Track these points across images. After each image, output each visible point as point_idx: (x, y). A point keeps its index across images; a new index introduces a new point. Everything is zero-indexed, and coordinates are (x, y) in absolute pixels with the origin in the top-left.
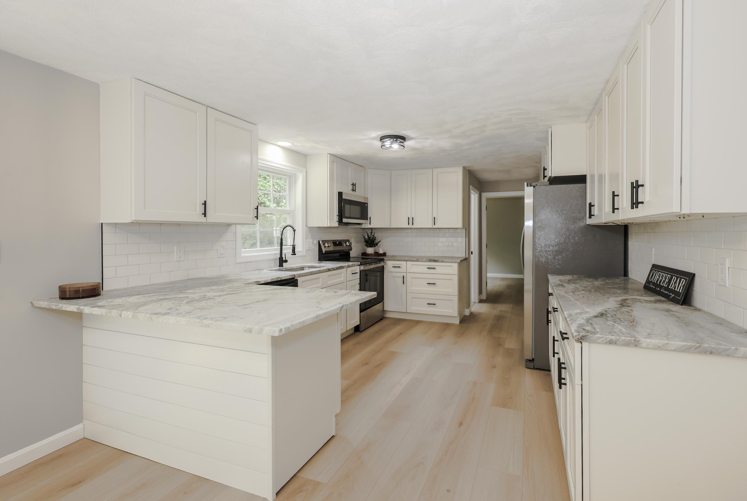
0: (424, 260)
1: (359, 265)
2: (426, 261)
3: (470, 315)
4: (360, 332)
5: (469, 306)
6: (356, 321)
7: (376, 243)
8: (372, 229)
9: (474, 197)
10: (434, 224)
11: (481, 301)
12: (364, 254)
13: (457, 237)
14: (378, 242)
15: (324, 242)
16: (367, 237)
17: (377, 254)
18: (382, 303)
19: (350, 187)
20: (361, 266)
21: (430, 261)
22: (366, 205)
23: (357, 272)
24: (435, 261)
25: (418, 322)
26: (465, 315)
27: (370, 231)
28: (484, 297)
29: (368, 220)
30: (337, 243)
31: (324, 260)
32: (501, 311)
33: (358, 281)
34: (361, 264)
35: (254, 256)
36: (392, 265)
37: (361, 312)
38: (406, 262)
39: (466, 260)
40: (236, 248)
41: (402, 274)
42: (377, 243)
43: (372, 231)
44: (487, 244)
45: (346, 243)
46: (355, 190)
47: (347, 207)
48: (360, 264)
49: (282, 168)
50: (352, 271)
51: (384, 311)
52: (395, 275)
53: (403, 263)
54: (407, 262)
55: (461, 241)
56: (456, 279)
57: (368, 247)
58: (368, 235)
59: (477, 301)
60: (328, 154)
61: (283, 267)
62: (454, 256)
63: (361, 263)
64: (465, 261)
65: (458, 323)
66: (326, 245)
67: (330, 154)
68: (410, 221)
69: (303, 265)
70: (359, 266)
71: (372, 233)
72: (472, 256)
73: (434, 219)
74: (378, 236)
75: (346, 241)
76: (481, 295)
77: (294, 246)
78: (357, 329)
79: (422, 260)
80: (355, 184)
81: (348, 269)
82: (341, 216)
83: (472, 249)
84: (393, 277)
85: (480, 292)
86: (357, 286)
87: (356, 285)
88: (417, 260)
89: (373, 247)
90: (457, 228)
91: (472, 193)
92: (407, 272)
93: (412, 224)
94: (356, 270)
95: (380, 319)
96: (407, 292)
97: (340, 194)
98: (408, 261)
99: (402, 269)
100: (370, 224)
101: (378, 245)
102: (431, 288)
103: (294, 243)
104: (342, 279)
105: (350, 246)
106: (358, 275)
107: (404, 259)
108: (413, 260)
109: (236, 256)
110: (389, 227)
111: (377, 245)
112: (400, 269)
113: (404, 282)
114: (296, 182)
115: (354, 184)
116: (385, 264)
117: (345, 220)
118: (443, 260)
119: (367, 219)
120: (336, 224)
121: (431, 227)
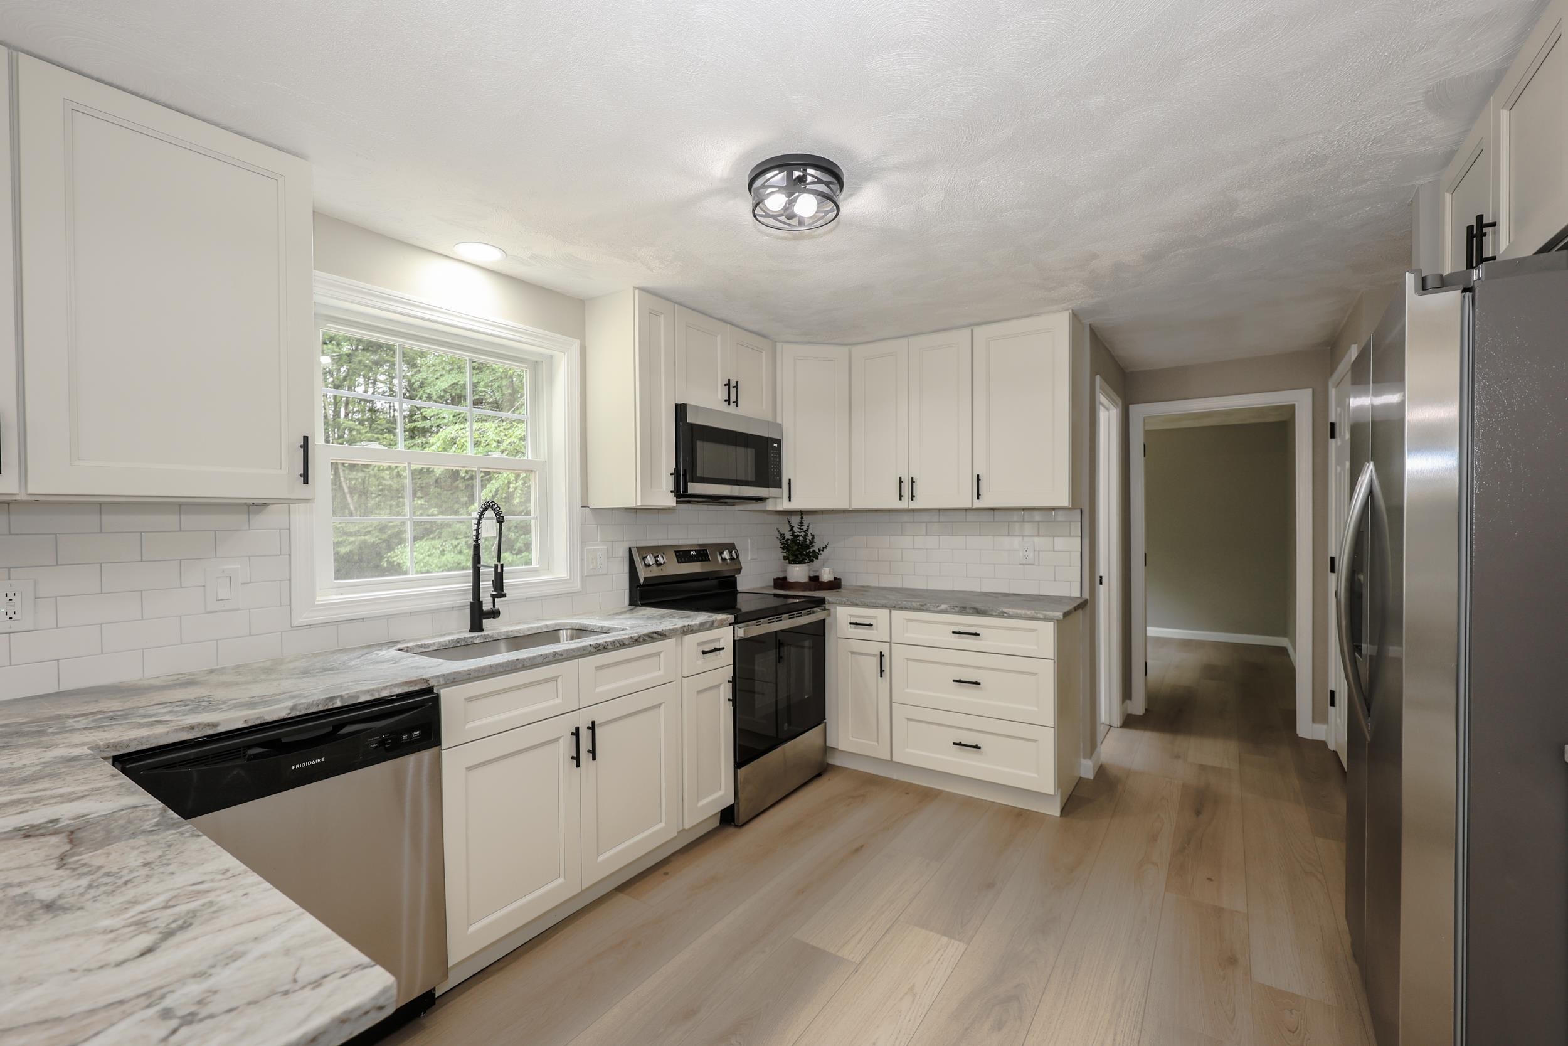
0: (943, 607)
1: (730, 625)
2: (949, 609)
3: (1095, 778)
4: (736, 826)
5: (1093, 746)
6: (722, 794)
7: (814, 551)
8: (801, 513)
9: (1108, 418)
10: (978, 495)
11: (1129, 722)
12: (781, 583)
13: (1054, 537)
14: (819, 550)
15: (643, 550)
16: (788, 536)
17: (815, 582)
18: (821, 727)
19: (721, 394)
20: (736, 626)
21: (963, 610)
22: (776, 445)
23: (721, 647)
24: (978, 612)
25: (927, 795)
26: (1081, 778)
27: (795, 520)
28: (1138, 707)
29: (780, 487)
30: (692, 553)
31: (643, 605)
32: (1203, 767)
33: (729, 672)
34: (739, 621)
35: (352, 602)
36: (849, 617)
37: (740, 762)
38: (890, 612)
39: (1084, 606)
40: (290, 580)
41: (876, 649)
42: (817, 551)
43: (802, 518)
44: (1145, 554)
45: (721, 553)
46: (736, 402)
47: (705, 451)
48: (733, 621)
49: (488, 331)
50: (699, 644)
51: (826, 750)
52: (856, 646)
53: (880, 616)
54: (893, 611)
55: (1069, 546)
56: (1047, 673)
57: (790, 563)
58: (791, 530)
59: (1117, 721)
60: (635, 288)
61: (482, 630)
62: (1041, 594)
63: (736, 617)
64: (1080, 612)
65: (1058, 814)
66: (650, 560)
67: (644, 290)
68: (907, 486)
69: (556, 625)
70: (732, 627)
71: (801, 524)
72: (1102, 590)
73: (978, 479)
74: (820, 531)
75: (721, 548)
76: (1128, 701)
77: (499, 570)
78: (729, 817)
79: (938, 606)
80: (737, 382)
81: (687, 638)
82: (684, 475)
83: (1102, 571)
84: (853, 653)
85: (1127, 693)
86: (722, 687)
87: (718, 686)
88: (922, 606)
89: (805, 563)
90: (1054, 509)
91: (1101, 403)
92: (893, 641)
93: (910, 499)
94: (718, 640)
95: (815, 775)
96: (893, 701)
97: (680, 410)
98: (895, 608)
99: (877, 630)
100: (790, 501)
101: (820, 557)
102: (967, 695)
103: (499, 561)
104: (661, 672)
105: (735, 560)
106: (727, 657)
107: (883, 602)
108: (909, 605)
109: (290, 605)
110: (844, 506)
111: (817, 558)
112: (872, 629)
113: (882, 671)
114: (551, 380)
115: (733, 384)
116: (829, 615)
117: (695, 488)
118: (1005, 610)
119: (779, 485)
120: (670, 501)
121: (969, 505)
